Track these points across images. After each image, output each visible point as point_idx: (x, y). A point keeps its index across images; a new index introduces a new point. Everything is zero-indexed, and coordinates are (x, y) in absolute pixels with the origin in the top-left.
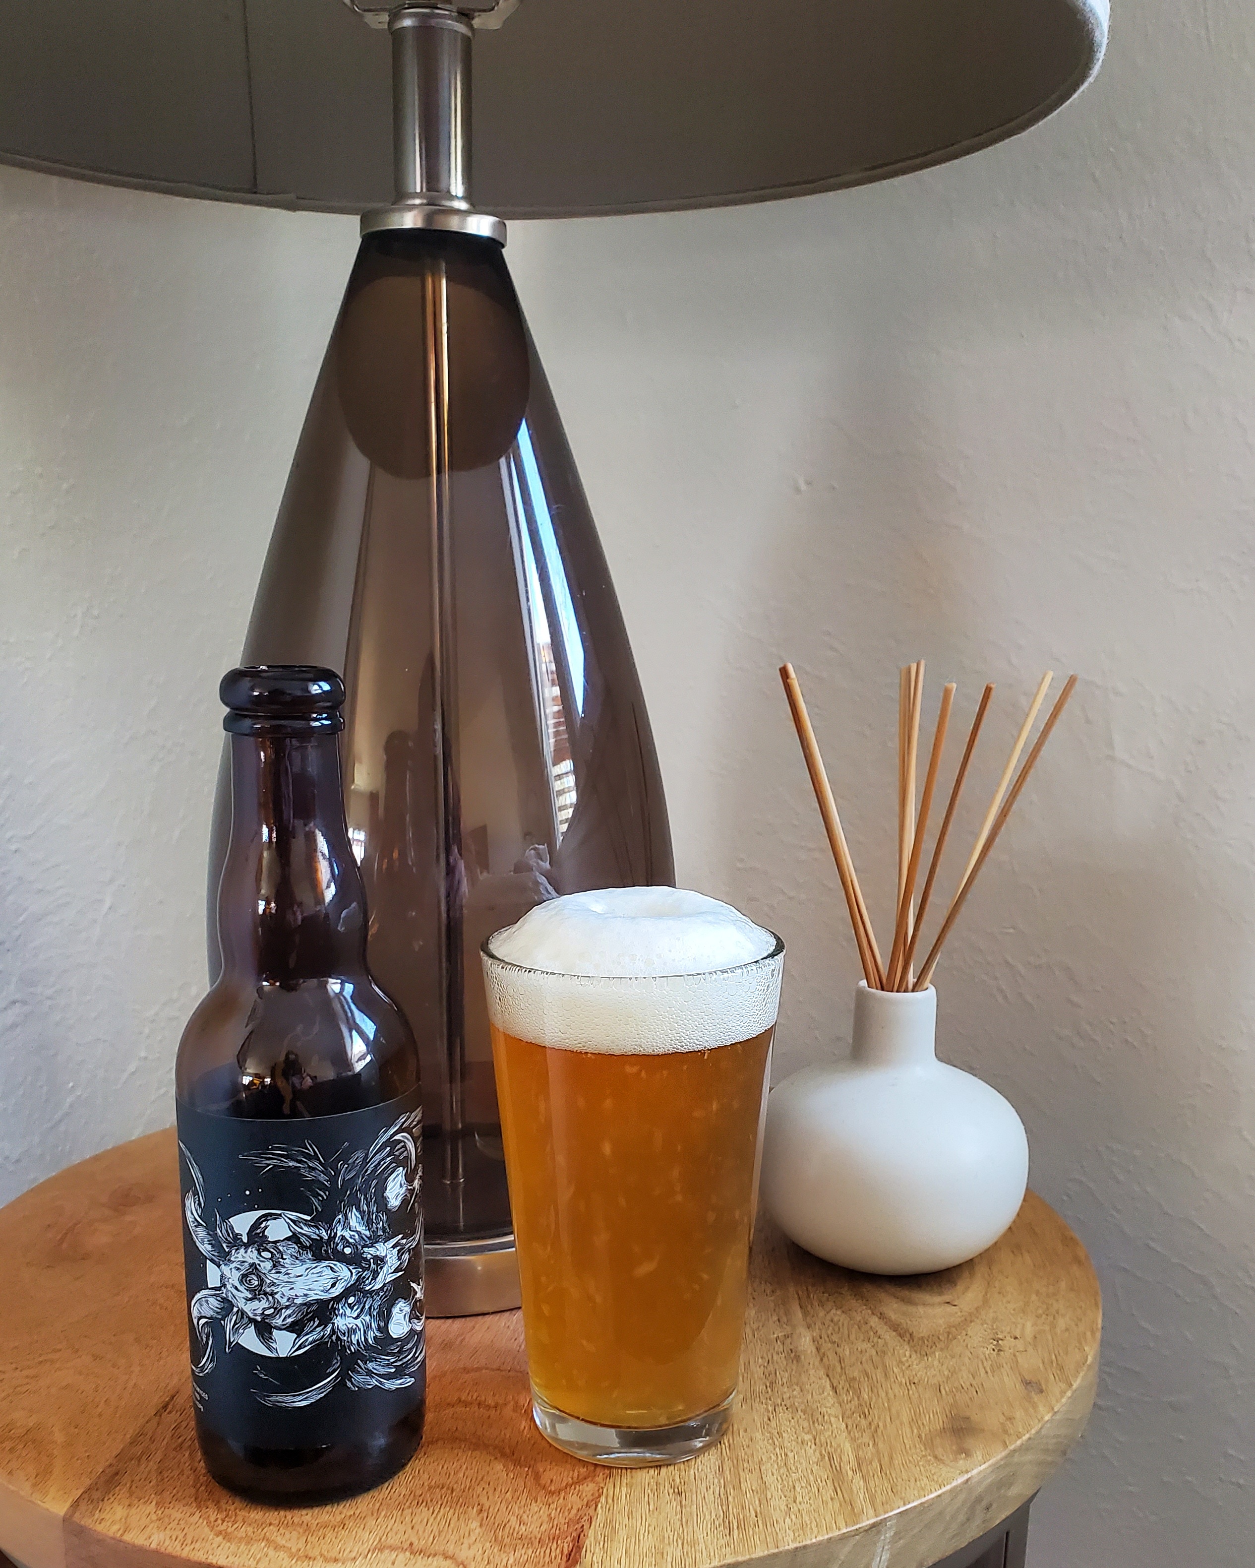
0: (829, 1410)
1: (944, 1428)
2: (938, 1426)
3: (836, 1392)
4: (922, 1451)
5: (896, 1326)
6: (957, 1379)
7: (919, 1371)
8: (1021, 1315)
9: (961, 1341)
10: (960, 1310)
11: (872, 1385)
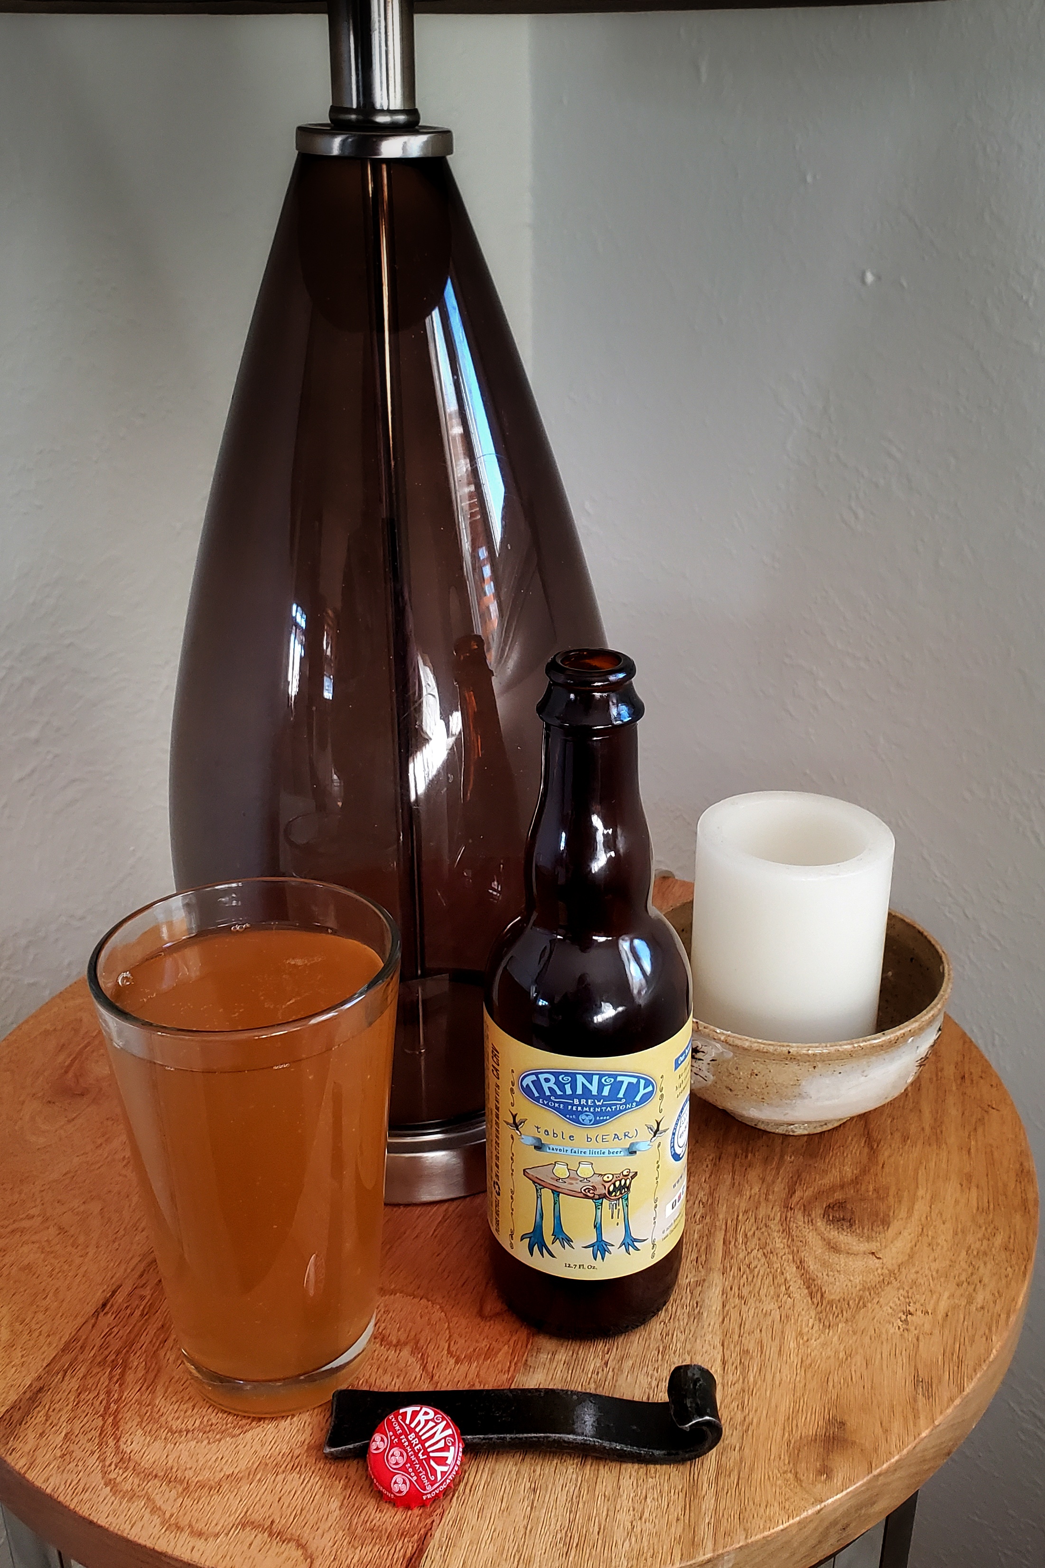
2: (812, 1431)
5: (811, 1281)
6: (850, 1366)
7: (815, 1348)
8: (942, 1280)
9: (871, 1311)
10: (881, 1266)
11: (763, 1363)
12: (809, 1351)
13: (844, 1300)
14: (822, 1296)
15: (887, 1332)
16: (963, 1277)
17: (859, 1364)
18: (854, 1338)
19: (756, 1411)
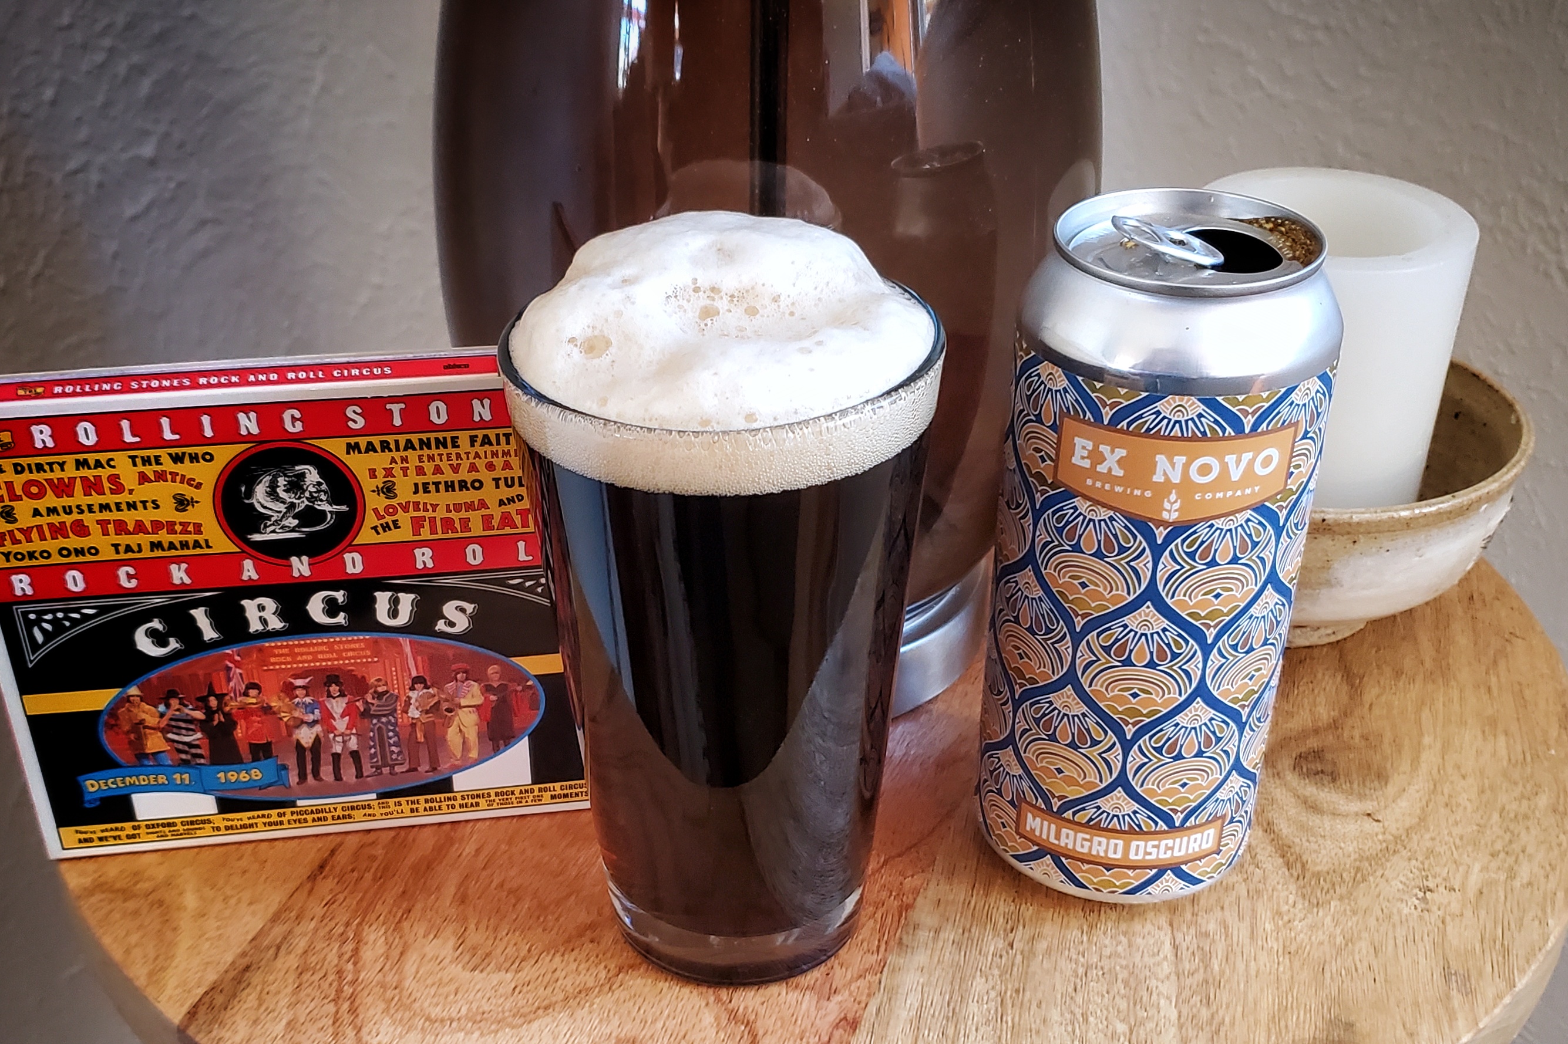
3: (1177, 954)
5: (1285, 848)
6: (1353, 953)
7: (1301, 932)
8: (1470, 849)
9: (1373, 886)
10: (1382, 830)
11: (1230, 949)
12: (1293, 934)
13: (1334, 872)
14: (1303, 866)
15: (1399, 912)
16: (1499, 846)
17: (1364, 951)
18: (1355, 919)
19: (1228, 1007)
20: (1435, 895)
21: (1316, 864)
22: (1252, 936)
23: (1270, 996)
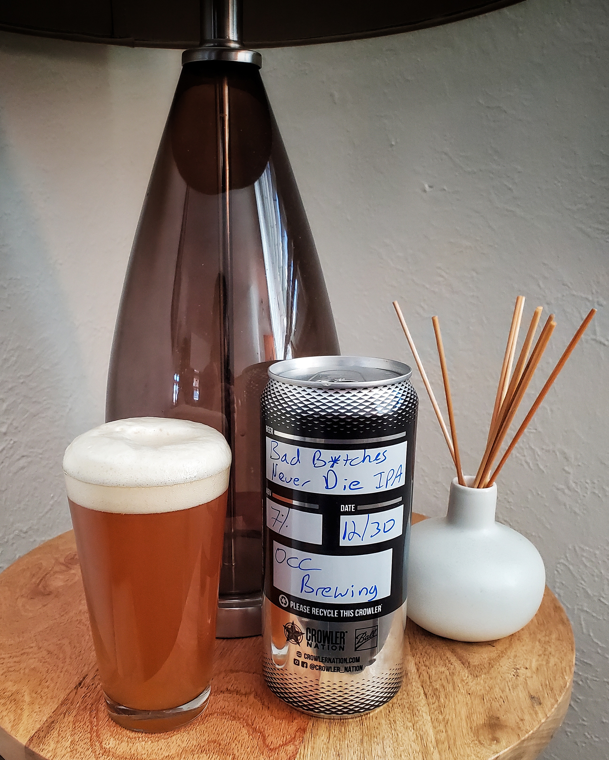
0: (422, 708)
1: (485, 723)
2: (481, 722)
3: (426, 697)
4: (472, 737)
5: (461, 658)
6: (493, 693)
7: (473, 686)
8: (530, 654)
9: (497, 669)
10: (496, 649)
11: (446, 694)
12: (470, 687)
13: (481, 665)
14: (469, 663)
15: (508, 678)
17: (498, 692)
18: (492, 681)
19: (449, 714)
20: (521, 671)
21: (474, 663)
22: (454, 689)
23: (465, 709)
